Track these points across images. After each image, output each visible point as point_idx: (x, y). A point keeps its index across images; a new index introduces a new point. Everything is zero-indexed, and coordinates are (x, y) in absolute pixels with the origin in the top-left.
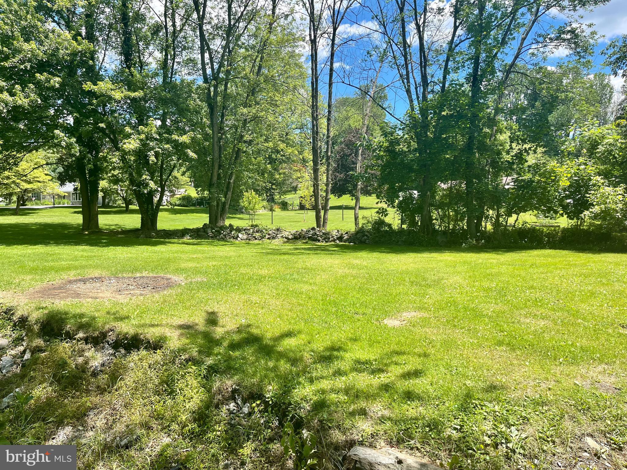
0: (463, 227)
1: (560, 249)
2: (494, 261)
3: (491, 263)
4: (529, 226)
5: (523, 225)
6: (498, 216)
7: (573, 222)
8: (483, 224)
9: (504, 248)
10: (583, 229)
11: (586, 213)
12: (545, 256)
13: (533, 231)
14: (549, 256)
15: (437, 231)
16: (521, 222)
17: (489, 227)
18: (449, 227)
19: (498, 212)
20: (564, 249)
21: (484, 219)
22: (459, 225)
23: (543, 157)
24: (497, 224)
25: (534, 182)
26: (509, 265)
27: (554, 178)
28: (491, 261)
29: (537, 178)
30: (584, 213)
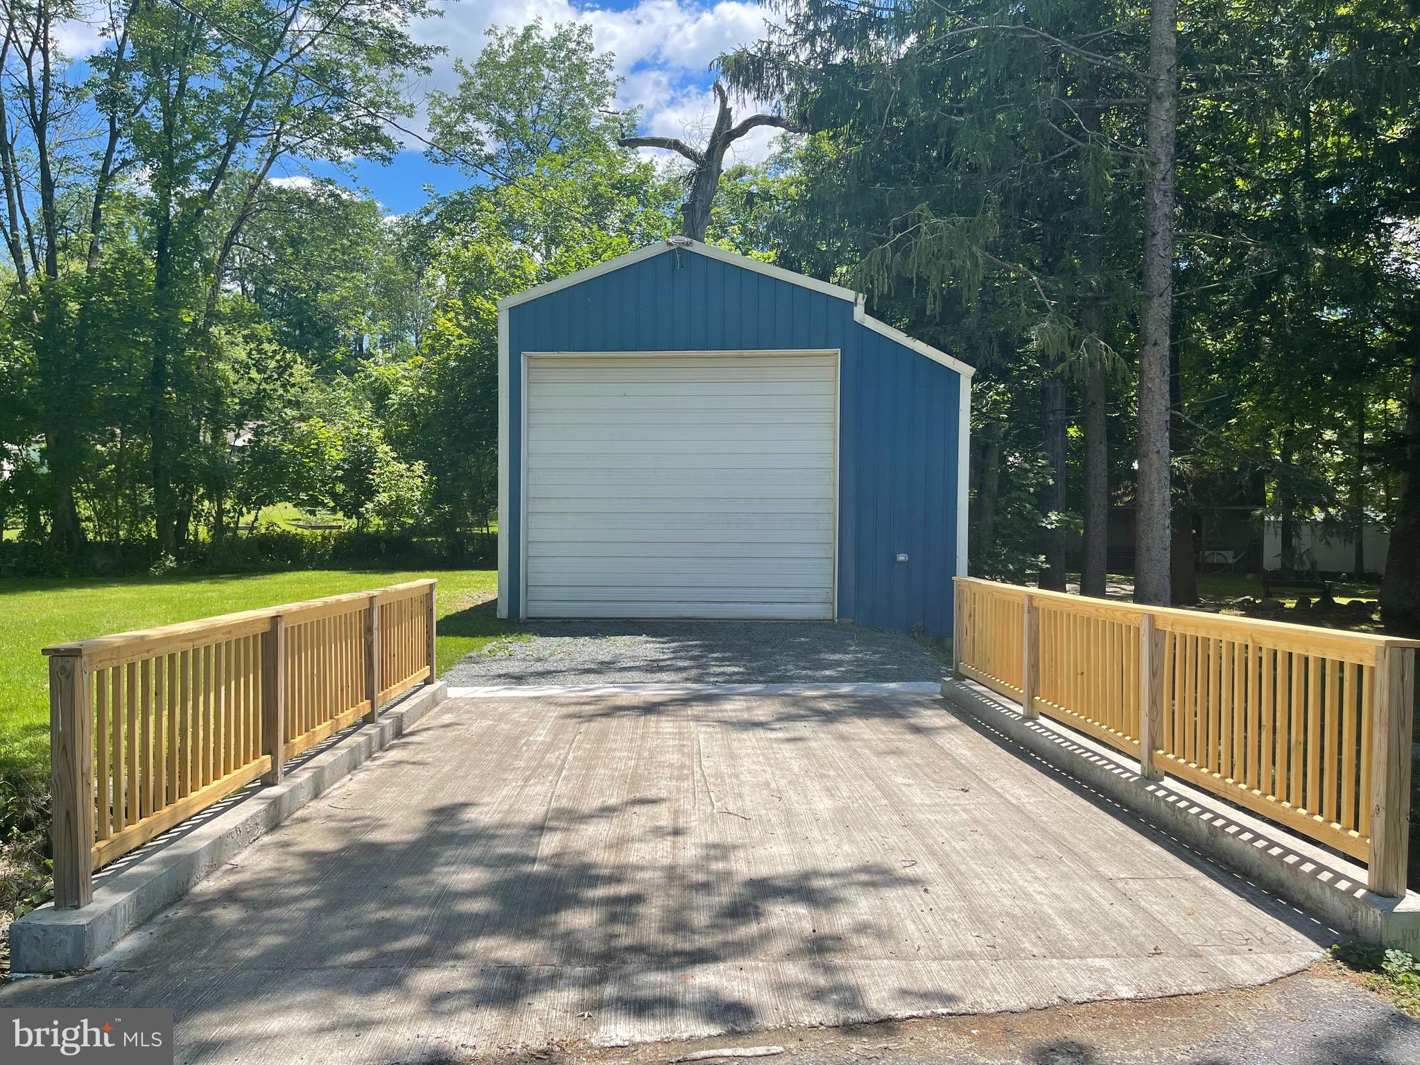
0: (150, 534)
1: (329, 570)
2: (214, 594)
3: (208, 598)
4: (278, 529)
5: (267, 529)
6: (221, 512)
7: (353, 523)
8: (191, 527)
9: (232, 573)
10: (368, 534)
11: (370, 506)
12: (299, 582)
13: (285, 539)
14: (309, 581)
15: (93, 544)
16: (264, 523)
17: (204, 534)
18: (118, 535)
19: (219, 505)
20: (335, 569)
21: (191, 519)
22: (140, 531)
23: (312, 381)
24: (218, 528)
25: (282, 452)
26: (240, 598)
27: (315, 447)
28: (209, 594)
29: (288, 447)
30: (367, 506)
